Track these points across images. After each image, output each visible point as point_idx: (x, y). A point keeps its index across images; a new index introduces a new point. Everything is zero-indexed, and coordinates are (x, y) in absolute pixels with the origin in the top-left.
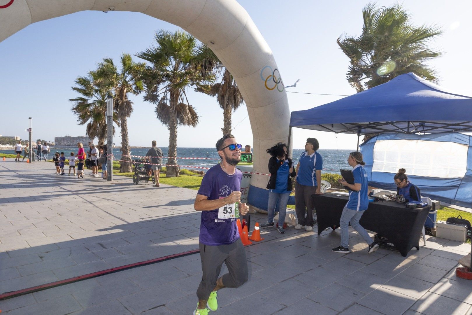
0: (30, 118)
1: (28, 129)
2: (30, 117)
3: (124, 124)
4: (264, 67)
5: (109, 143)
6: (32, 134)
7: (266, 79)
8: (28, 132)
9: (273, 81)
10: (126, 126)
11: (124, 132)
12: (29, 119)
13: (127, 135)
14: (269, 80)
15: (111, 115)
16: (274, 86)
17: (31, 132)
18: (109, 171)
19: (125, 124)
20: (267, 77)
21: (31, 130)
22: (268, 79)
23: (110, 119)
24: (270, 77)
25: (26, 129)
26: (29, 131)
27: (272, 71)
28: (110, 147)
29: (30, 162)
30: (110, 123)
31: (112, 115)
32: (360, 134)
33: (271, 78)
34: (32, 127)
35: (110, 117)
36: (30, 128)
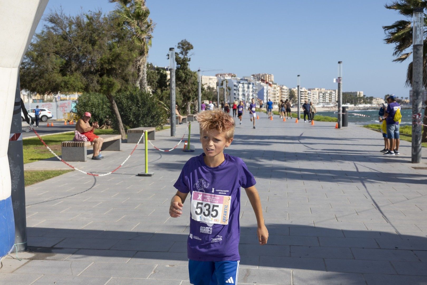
0: (339, 62)
1: (337, 78)
5: (415, 94)
6: (341, 86)
12: (339, 64)
15: (421, 44)
17: (341, 82)
18: (414, 146)
21: (340, 80)
23: (418, 50)
25: (334, 79)
26: (338, 82)
28: (416, 101)
29: (339, 127)
30: (418, 57)
31: (423, 44)
34: (341, 76)
35: (418, 47)
36: (339, 77)
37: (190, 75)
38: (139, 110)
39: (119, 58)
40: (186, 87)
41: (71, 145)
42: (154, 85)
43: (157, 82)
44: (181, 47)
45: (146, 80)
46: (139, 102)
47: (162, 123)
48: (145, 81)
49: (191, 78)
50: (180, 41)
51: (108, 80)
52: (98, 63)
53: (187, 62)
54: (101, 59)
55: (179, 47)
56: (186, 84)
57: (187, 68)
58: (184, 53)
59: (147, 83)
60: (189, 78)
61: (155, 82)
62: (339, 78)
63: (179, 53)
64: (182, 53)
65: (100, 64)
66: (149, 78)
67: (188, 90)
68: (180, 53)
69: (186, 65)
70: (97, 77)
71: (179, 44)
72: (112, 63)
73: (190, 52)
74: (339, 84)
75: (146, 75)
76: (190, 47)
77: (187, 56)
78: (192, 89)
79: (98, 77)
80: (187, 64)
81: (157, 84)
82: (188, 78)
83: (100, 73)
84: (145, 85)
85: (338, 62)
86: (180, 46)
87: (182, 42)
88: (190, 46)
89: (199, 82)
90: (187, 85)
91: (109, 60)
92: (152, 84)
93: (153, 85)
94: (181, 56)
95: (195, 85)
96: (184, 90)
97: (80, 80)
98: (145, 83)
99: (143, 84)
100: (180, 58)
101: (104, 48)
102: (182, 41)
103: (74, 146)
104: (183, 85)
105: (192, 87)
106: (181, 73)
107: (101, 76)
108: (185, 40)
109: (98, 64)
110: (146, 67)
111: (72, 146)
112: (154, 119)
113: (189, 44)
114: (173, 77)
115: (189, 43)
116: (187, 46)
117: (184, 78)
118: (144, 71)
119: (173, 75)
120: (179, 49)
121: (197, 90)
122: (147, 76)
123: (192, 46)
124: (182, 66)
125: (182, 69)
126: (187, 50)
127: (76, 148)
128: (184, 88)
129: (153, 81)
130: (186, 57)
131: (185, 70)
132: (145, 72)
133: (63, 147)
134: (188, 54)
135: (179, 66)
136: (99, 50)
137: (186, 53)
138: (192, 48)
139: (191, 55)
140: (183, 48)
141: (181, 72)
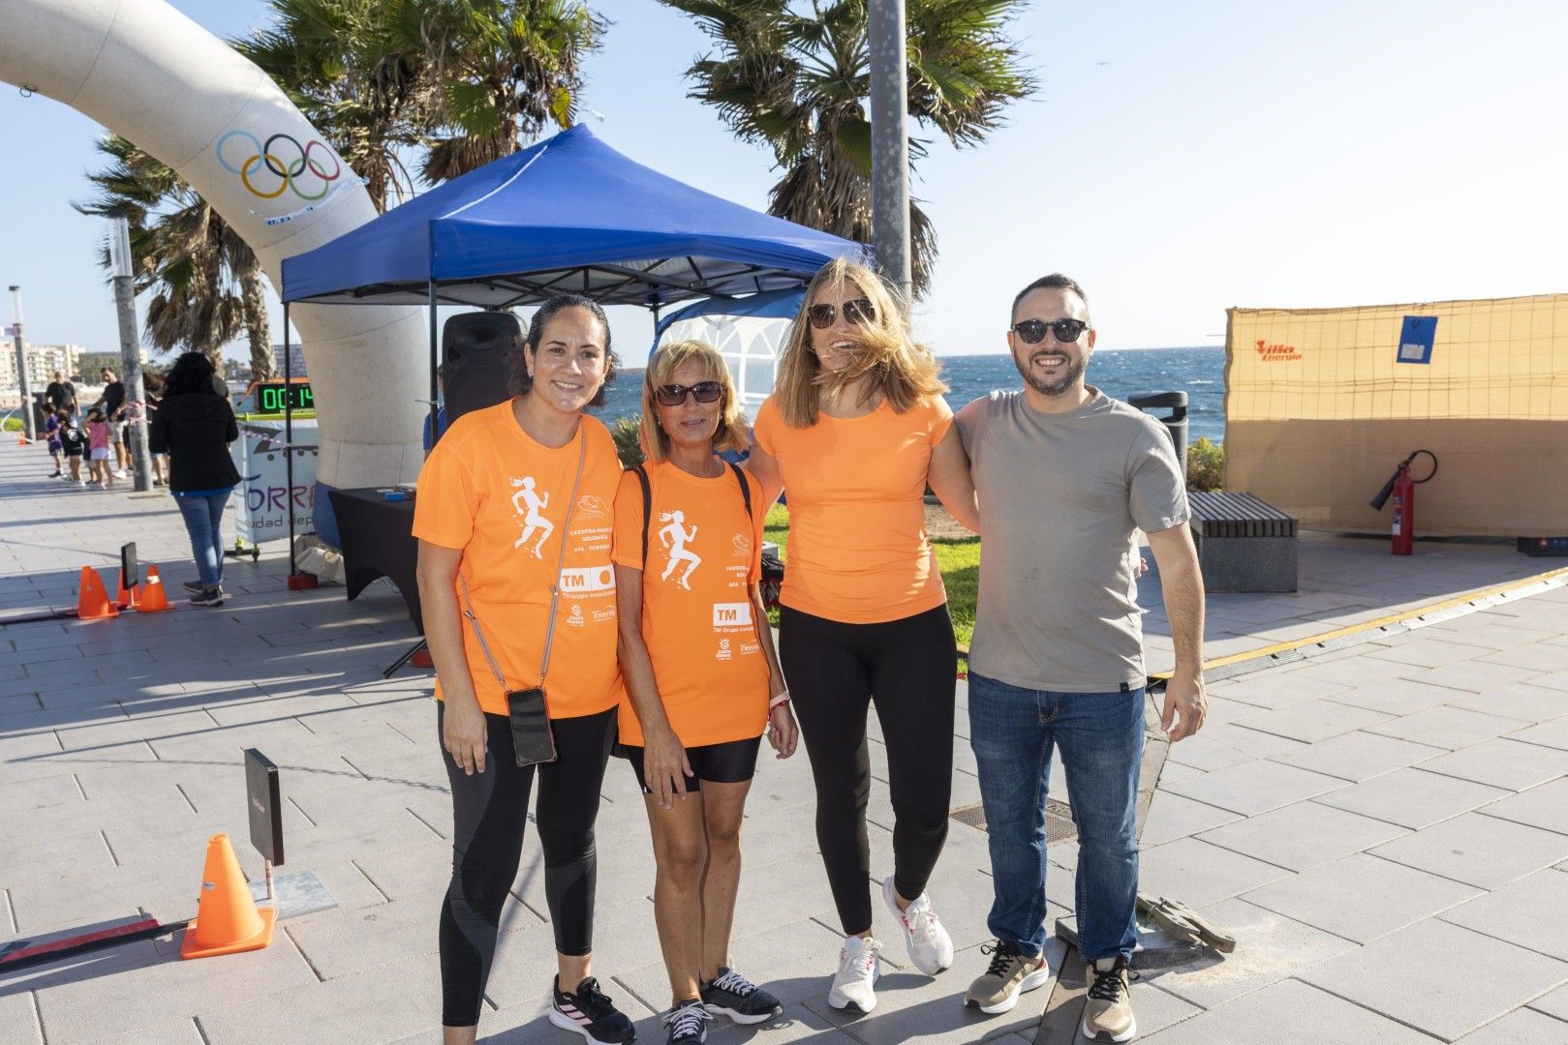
0: (12, 289)
2: (12, 285)
3: (251, 295)
4: (221, 136)
5: (127, 366)
6: (24, 344)
7: (241, 169)
8: (11, 340)
9: (270, 171)
10: (257, 302)
11: (254, 326)
12: (11, 292)
13: (265, 333)
14: (254, 171)
16: (280, 186)
17: (23, 336)
19: (256, 295)
20: (244, 162)
21: (19, 331)
22: (249, 169)
23: (123, 286)
24: (257, 162)
25: (2, 329)
26: (13, 334)
27: (257, 143)
28: (130, 379)
29: (28, 440)
30: (124, 299)
32: (660, 304)
33: (261, 164)
34: (21, 321)
35: (122, 281)
36: (15, 322)
62: (17, 325)
74: (18, 340)
85: (8, 288)
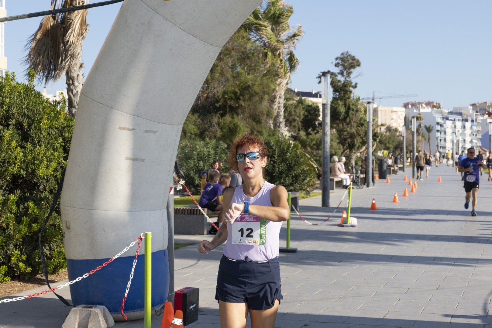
37: (355, 109)
38: (274, 166)
39: (248, 90)
40: (349, 129)
41: (186, 213)
42: (297, 125)
43: (301, 122)
44: (341, 63)
45: (282, 117)
46: (275, 154)
47: (308, 186)
48: (282, 119)
49: (355, 114)
50: (339, 55)
51: (231, 122)
52: (220, 97)
53: (351, 89)
54: (225, 93)
55: (337, 65)
56: (348, 124)
57: (349, 98)
58: (345, 73)
59: (284, 123)
60: (353, 114)
61: (296, 122)
63: (337, 74)
64: (342, 73)
65: (222, 99)
66: (286, 114)
67: (351, 134)
68: (339, 73)
69: (349, 93)
70: (217, 118)
71: (337, 59)
72: (239, 99)
73: (355, 72)
75: (283, 110)
76: (356, 64)
77: (350, 78)
78: (358, 132)
79: (219, 118)
80: (351, 92)
81: (300, 124)
82: (350, 113)
83: (221, 112)
84: (281, 125)
86: (338, 63)
87: (342, 57)
88: (354, 62)
89: (369, 122)
90: (349, 126)
91: (235, 93)
92: (293, 124)
93: (294, 126)
94: (339, 77)
95: (362, 125)
96: (345, 133)
97: (194, 122)
98: (281, 123)
99: (278, 124)
100: (339, 81)
101: (227, 75)
102: (342, 54)
103: (190, 214)
104: (343, 126)
105: (358, 129)
106: (340, 107)
107: (222, 115)
108: (347, 52)
109: (221, 99)
110: (284, 97)
111: (188, 214)
112: (297, 179)
113: (353, 59)
114: (327, 116)
115: (354, 57)
116: (351, 61)
117: (343, 114)
118: (279, 103)
119: (327, 114)
120: (337, 68)
121: (366, 133)
122: (285, 111)
123: (358, 61)
124: (342, 95)
125: (341, 100)
126: (350, 69)
127: (193, 216)
128: (345, 131)
129: (295, 120)
130: (347, 79)
131: (345, 100)
132: (282, 105)
133: (176, 215)
134: (352, 76)
135: (338, 94)
136: (220, 78)
137: (349, 74)
138: (359, 65)
139: (357, 77)
140: (343, 66)
141: (339, 105)
